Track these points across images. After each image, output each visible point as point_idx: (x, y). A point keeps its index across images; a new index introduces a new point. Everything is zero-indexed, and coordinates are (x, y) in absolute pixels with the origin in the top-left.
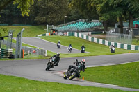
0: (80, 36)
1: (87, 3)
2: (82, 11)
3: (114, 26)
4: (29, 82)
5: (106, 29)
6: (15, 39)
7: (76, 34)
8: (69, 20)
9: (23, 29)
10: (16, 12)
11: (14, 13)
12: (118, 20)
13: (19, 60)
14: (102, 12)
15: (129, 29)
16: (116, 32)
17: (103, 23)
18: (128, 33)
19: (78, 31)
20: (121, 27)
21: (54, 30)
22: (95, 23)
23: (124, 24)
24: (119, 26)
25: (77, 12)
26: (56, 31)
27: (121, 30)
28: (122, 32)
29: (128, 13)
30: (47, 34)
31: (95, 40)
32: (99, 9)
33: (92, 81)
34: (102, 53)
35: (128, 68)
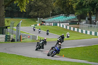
0: (61, 26)
1: (66, 3)
2: (63, 8)
3: (85, 19)
4: (25, 58)
5: (80, 21)
6: (15, 28)
7: (58, 24)
8: (54, 15)
9: (21, 21)
10: (16, 9)
11: (15, 10)
12: (88, 14)
13: (18, 43)
14: (77, 9)
15: (96, 21)
16: (86, 23)
17: (78, 17)
18: (95, 24)
19: (60, 23)
20: (90, 19)
21: (43, 22)
22: (72, 17)
23: (92, 17)
24: (89, 19)
25: (59, 9)
26: (44, 22)
27: (90, 22)
28: (91, 23)
29: (95, 10)
30: (38, 25)
31: (72, 29)
32: (74, 7)
33: (70, 58)
34: (77, 38)
35: (95, 49)
